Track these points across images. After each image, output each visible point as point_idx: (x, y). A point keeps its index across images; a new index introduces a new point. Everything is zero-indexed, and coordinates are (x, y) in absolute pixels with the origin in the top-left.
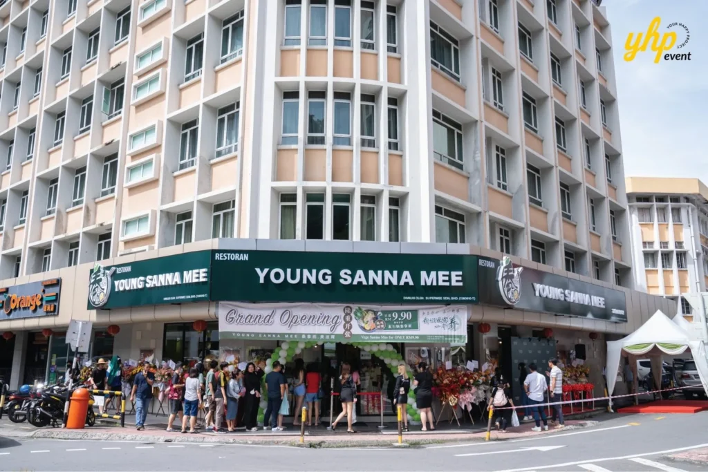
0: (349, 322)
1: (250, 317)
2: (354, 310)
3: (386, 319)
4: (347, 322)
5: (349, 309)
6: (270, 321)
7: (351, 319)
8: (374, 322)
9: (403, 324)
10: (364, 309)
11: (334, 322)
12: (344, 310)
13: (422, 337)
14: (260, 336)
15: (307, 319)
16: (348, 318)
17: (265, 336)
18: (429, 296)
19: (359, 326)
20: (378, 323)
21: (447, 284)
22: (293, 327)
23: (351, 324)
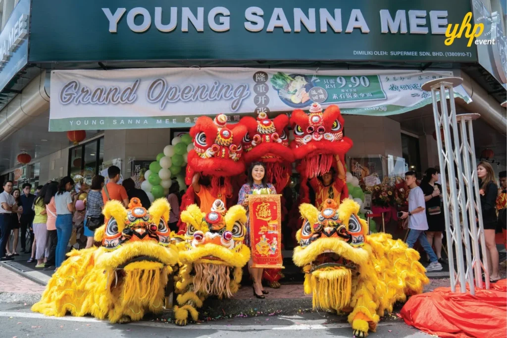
0: (264, 94)
1: (99, 92)
2: (270, 77)
3: (327, 87)
4: (259, 94)
5: (263, 75)
6: (131, 98)
7: (267, 89)
8: (307, 91)
9: (357, 92)
10: (287, 75)
11: (237, 95)
12: (254, 77)
13: (390, 107)
14: (115, 122)
15: (191, 93)
16: (261, 88)
17: (122, 122)
18: (395, 50)
19: (281, 98)
20: (314, 92)
21: (425, 31)
22: (169, 106)
23: (267, 97)
